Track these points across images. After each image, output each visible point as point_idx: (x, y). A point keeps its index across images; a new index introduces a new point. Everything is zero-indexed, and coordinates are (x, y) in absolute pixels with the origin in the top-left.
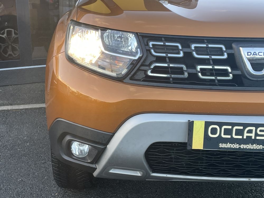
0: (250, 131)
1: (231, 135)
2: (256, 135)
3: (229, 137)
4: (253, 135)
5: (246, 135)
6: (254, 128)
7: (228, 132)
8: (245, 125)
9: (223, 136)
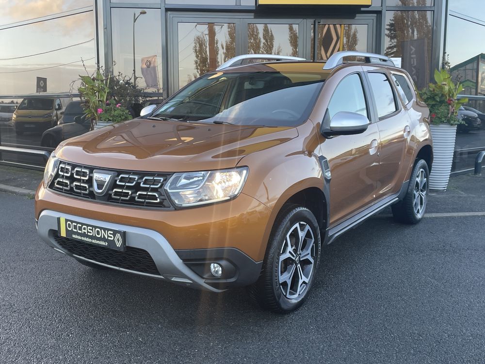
0: (84, 229)
1: (77, 229)
2: (88, 232)
3: (76, 231)
4: (86, 231)
5: (83, 231)
6: (86, 227)
7: (75, 227)
8: (83, 224)
9: (74, 230)
